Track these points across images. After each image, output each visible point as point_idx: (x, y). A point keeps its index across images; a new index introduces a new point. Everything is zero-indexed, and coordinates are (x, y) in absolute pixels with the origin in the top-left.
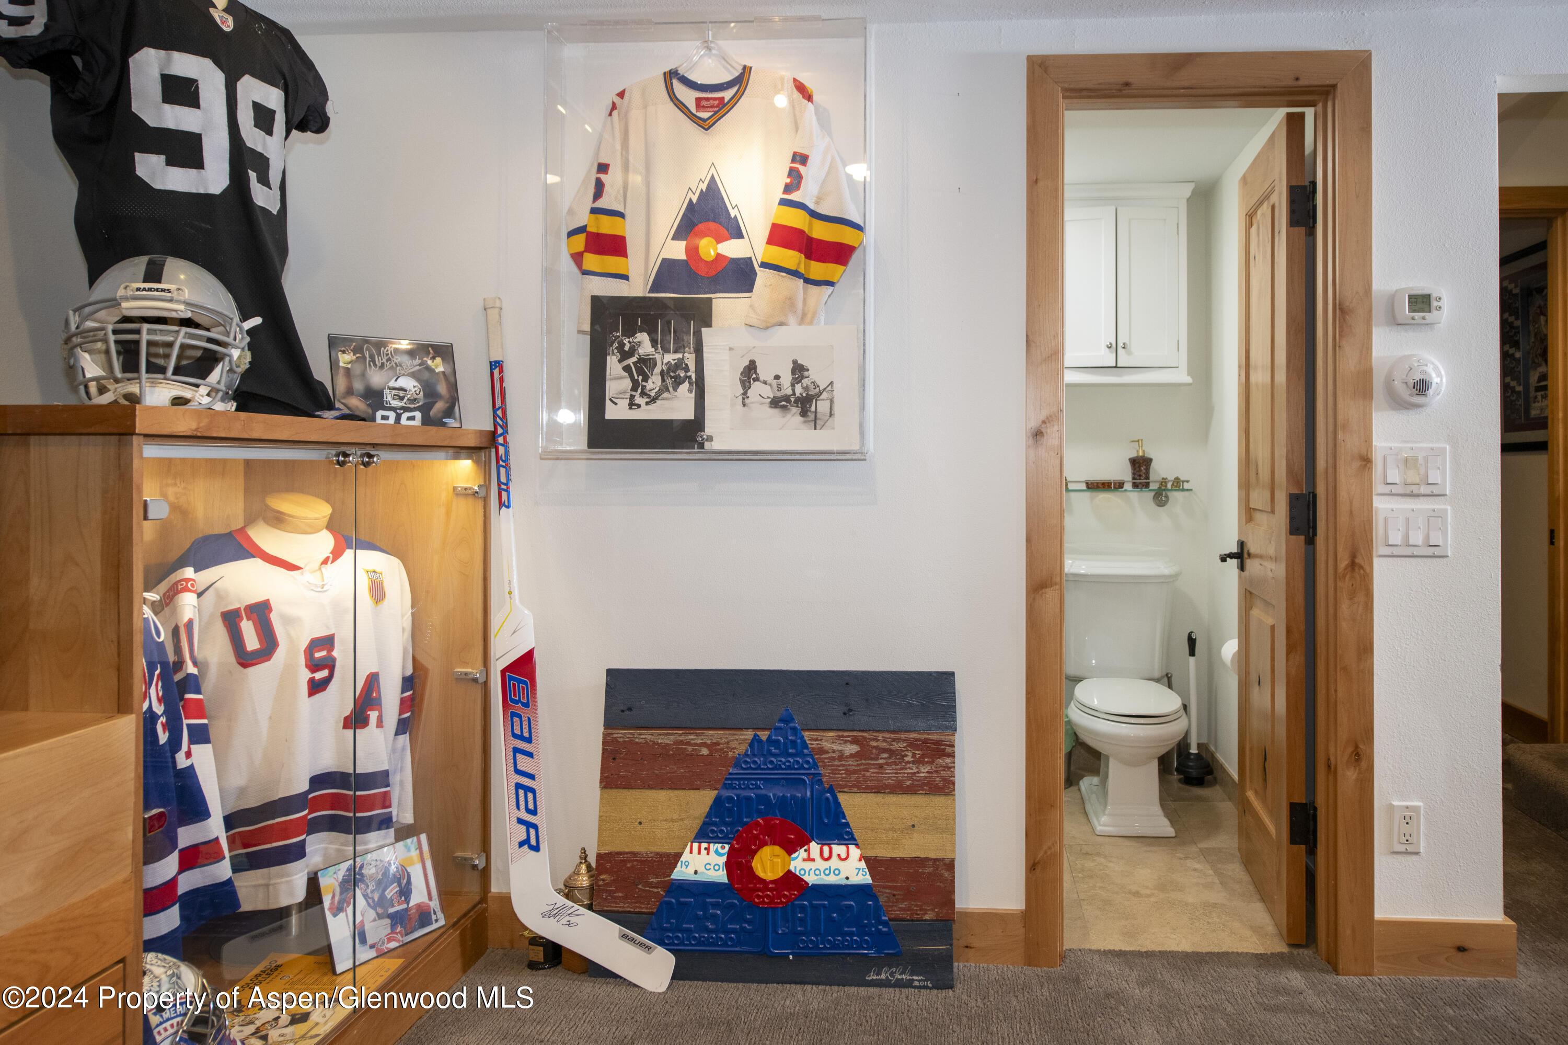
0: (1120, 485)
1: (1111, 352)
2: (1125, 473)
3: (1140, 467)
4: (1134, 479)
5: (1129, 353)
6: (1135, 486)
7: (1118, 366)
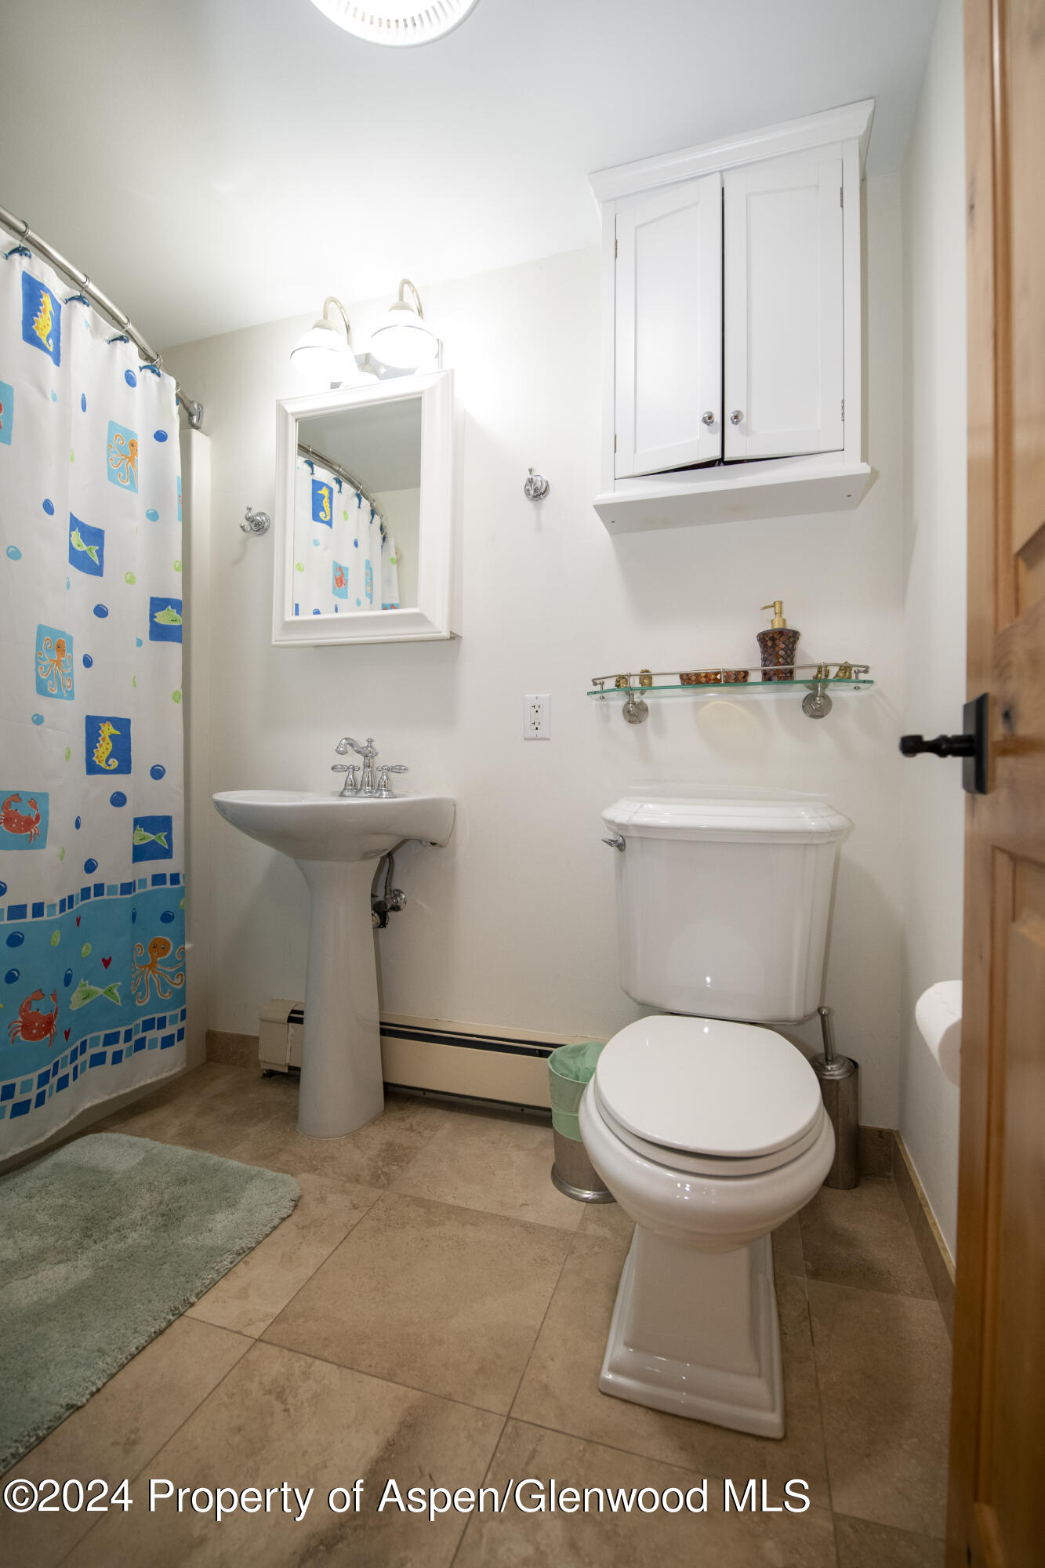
0: (739, 678)
1: (711, 432)
2: (748, 656)
3: (774, 646)
4: (765, 665)
5: (746, 432)
6: (767, 677)
7: (727, 457)
